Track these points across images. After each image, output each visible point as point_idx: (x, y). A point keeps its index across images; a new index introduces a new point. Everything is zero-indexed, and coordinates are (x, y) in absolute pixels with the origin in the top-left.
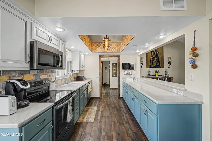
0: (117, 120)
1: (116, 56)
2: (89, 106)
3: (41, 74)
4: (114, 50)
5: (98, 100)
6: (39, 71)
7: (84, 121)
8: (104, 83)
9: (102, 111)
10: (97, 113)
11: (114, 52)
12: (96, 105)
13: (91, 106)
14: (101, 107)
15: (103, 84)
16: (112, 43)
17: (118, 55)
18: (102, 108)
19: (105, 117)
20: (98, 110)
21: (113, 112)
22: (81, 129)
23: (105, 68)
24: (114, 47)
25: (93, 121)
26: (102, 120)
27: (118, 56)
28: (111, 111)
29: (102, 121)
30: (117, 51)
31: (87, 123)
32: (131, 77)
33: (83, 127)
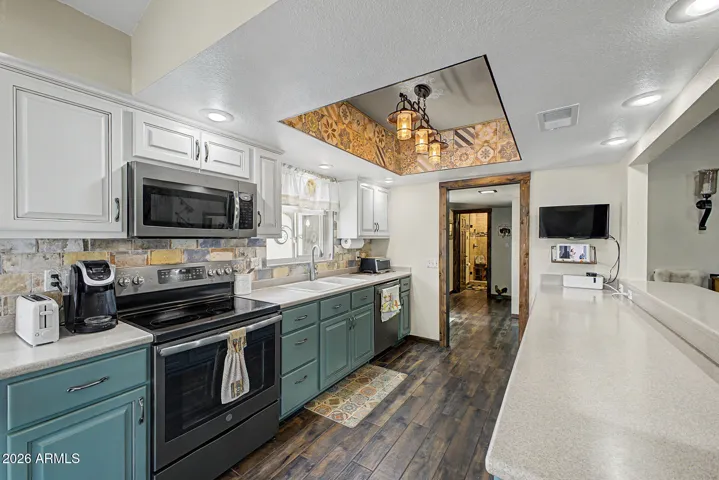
0: (444, 459)
1: (511, 180)
2: (383, 366)
3: (210, 249)
4: (486, 154)
5: (432, 350)
6: (201, 241)
7: (328, 416)
8: (498, 291)
9: (412, 397)
10: (389, 400)
11: (489, 164)
12: (408, 370)
13: (390, 367)
14: (422, 379)
15: (493, 292)
16: (478, 127)
17: (522, 174)
18: (423, 386)
19: (406, 426)
20: (402, 389)
21: (453, 414)
22: (301, 439)
23: (501, 231)
24: (486, 142)
25: (352, 424)
26: (385, 434)
27: (523, 180)
28: (447, 410)
29: (382, 436)
30: (502, 157)
31: (331, 424)
32: (588, 274)
33: (311, 433)
